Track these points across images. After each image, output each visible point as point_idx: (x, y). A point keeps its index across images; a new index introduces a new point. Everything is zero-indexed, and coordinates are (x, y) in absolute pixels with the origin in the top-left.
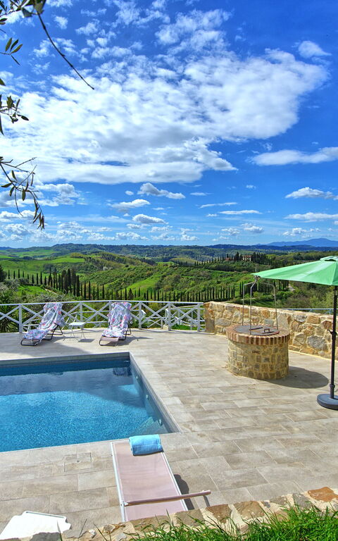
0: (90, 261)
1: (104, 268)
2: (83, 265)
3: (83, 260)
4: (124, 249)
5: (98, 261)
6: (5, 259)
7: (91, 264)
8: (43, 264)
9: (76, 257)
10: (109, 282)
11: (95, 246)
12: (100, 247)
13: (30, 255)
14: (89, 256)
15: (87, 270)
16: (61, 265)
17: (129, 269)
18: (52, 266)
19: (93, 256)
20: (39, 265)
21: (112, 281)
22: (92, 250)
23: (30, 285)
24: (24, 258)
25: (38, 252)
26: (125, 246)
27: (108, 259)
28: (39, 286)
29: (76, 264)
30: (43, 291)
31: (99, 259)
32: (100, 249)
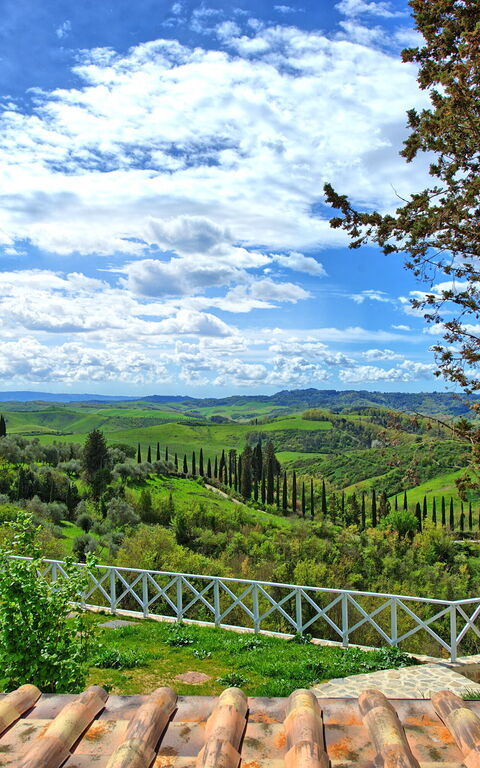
0: (344, 428)
1: (374, 443)
2: (328, 436)
3: (327, 426)
4: (428, 402)
5: (361, 428)
6: (172, 421)
7: (345, 433)
8: (245, 432)
9: (314, 419)
10: (376, 475)
11: (363, 394)
12: (374, 397)
13: (227, 413)
14: (342, 416)
15: (335, 447)
16: (282, 433)
17: (421, 448)
18: (264, 436)
19: (352, 418)
20: (238, 435)
21: (383, 472)
22: (357, 404)
23: (178, 476)
24: (214, 419)
25: (242, 408)
26: (429, 395)
27: (385, 424)
28: (195, 478)
29: (313, 433)
30: (201, 489)
31: (364, 423)
32: (374, 400)
